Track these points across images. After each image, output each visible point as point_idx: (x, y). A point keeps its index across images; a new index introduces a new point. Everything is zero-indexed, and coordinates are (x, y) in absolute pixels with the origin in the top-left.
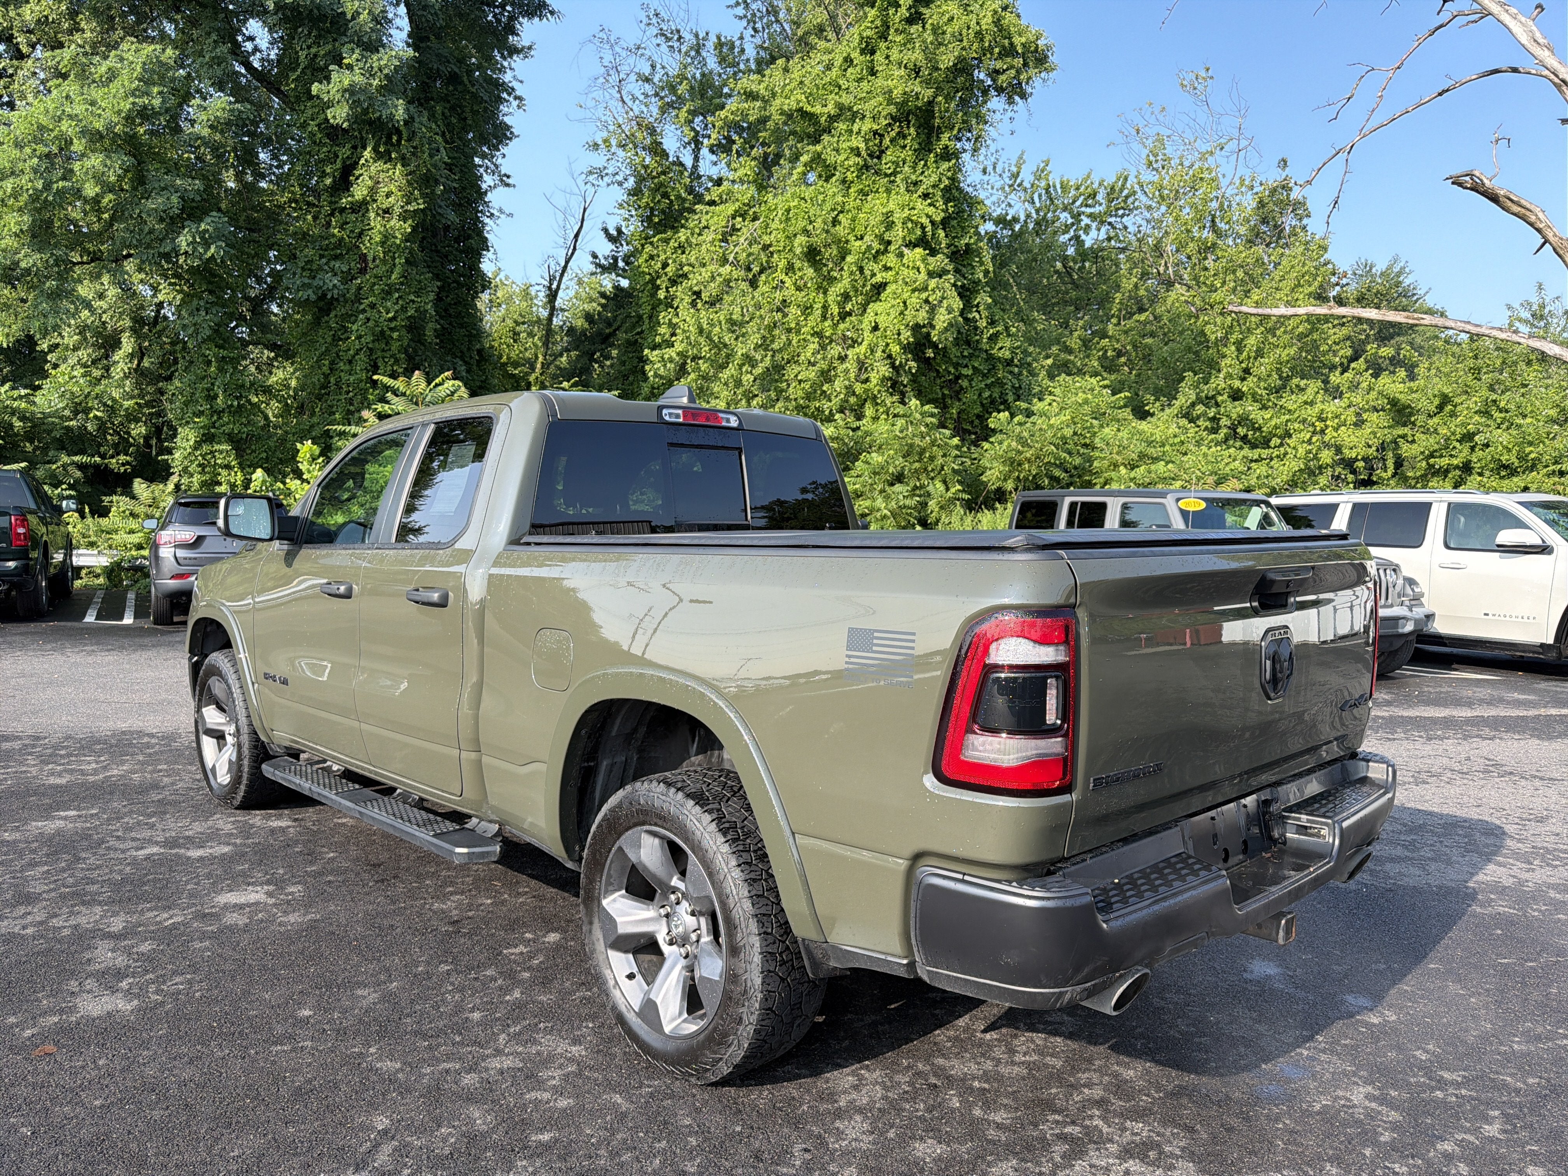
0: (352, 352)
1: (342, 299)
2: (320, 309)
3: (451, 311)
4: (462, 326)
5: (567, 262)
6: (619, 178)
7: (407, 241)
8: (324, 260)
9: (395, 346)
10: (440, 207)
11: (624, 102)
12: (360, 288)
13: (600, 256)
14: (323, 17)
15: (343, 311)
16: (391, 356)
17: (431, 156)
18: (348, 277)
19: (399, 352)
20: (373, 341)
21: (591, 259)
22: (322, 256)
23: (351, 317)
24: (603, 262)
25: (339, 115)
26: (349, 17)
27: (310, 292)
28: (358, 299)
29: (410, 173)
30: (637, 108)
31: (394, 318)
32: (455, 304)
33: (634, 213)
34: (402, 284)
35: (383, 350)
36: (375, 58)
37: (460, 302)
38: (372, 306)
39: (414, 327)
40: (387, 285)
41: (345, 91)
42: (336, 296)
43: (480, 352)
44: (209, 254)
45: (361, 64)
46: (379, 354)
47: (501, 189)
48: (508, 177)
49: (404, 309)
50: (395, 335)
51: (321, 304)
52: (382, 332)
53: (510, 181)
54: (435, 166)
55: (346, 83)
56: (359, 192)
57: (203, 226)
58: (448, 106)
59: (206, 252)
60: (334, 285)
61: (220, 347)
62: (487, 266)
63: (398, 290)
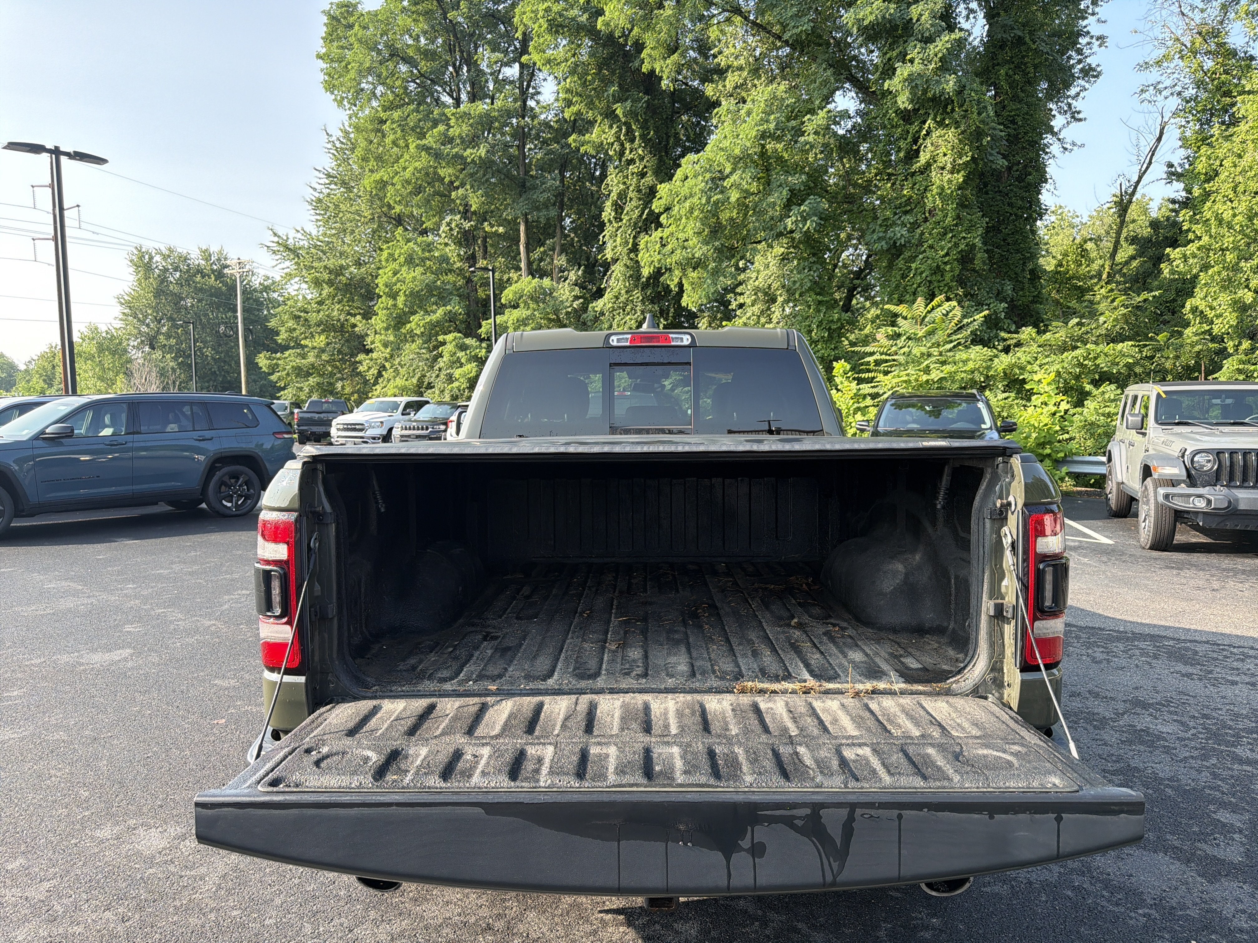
0: (915, 286)
1: (908, 245)
2: (893, 255)
3: (1009, 240)
4: (1018, 252)
5: (1140, 178)
6: (1178, 89)
7: (959, 189)
8: (897, 217)
9: (948, 276)
10: (991, 155)
11: (1183, 14)
12: (922, 234)
13: (1176, 164)
14: (895, 28)
15: (909, 254)
16: (945, 285)
17: (979, 114)
18: (915, 225)
19: (952, 281)
20: (932, 275)
21: (1166, 169)
22: (895, 214)
23: (913, 259)
24: (1179, 170)
25: (903, 101)
26: (914, 21)
27: (883, 243)
28: (920, 243)
29: (963, 133)
30: (1198, 17)
31: (947, 254)
32: (1013, 233)
33: (1191, 117)
34: (956, 225)
35: (939, 282)
36: (932, 47)
37: (1017, 231)
38: (931, 247)
39: (966, 259)
40: (943, 228)
41: (906, 80)
42: (903, 243)
43: (1032, 272)
44: (806, 228)
45: (921, 55)
46: (936, 284)
47: (1074, 124)
48: (1079, 112)
49: (956, 245)
50: (948, 268)
51: (894, 251)
52: (938, 267)
53: (1080, 116)
54: (982, 122)
55: (906, 74)
56: (923, 158)
57: (802, 208)
58: (1012, 66)
59: (804, 226)
60: (902, 235)
61: (817, 294)
62: (1046, 198)
63: (952, 231)
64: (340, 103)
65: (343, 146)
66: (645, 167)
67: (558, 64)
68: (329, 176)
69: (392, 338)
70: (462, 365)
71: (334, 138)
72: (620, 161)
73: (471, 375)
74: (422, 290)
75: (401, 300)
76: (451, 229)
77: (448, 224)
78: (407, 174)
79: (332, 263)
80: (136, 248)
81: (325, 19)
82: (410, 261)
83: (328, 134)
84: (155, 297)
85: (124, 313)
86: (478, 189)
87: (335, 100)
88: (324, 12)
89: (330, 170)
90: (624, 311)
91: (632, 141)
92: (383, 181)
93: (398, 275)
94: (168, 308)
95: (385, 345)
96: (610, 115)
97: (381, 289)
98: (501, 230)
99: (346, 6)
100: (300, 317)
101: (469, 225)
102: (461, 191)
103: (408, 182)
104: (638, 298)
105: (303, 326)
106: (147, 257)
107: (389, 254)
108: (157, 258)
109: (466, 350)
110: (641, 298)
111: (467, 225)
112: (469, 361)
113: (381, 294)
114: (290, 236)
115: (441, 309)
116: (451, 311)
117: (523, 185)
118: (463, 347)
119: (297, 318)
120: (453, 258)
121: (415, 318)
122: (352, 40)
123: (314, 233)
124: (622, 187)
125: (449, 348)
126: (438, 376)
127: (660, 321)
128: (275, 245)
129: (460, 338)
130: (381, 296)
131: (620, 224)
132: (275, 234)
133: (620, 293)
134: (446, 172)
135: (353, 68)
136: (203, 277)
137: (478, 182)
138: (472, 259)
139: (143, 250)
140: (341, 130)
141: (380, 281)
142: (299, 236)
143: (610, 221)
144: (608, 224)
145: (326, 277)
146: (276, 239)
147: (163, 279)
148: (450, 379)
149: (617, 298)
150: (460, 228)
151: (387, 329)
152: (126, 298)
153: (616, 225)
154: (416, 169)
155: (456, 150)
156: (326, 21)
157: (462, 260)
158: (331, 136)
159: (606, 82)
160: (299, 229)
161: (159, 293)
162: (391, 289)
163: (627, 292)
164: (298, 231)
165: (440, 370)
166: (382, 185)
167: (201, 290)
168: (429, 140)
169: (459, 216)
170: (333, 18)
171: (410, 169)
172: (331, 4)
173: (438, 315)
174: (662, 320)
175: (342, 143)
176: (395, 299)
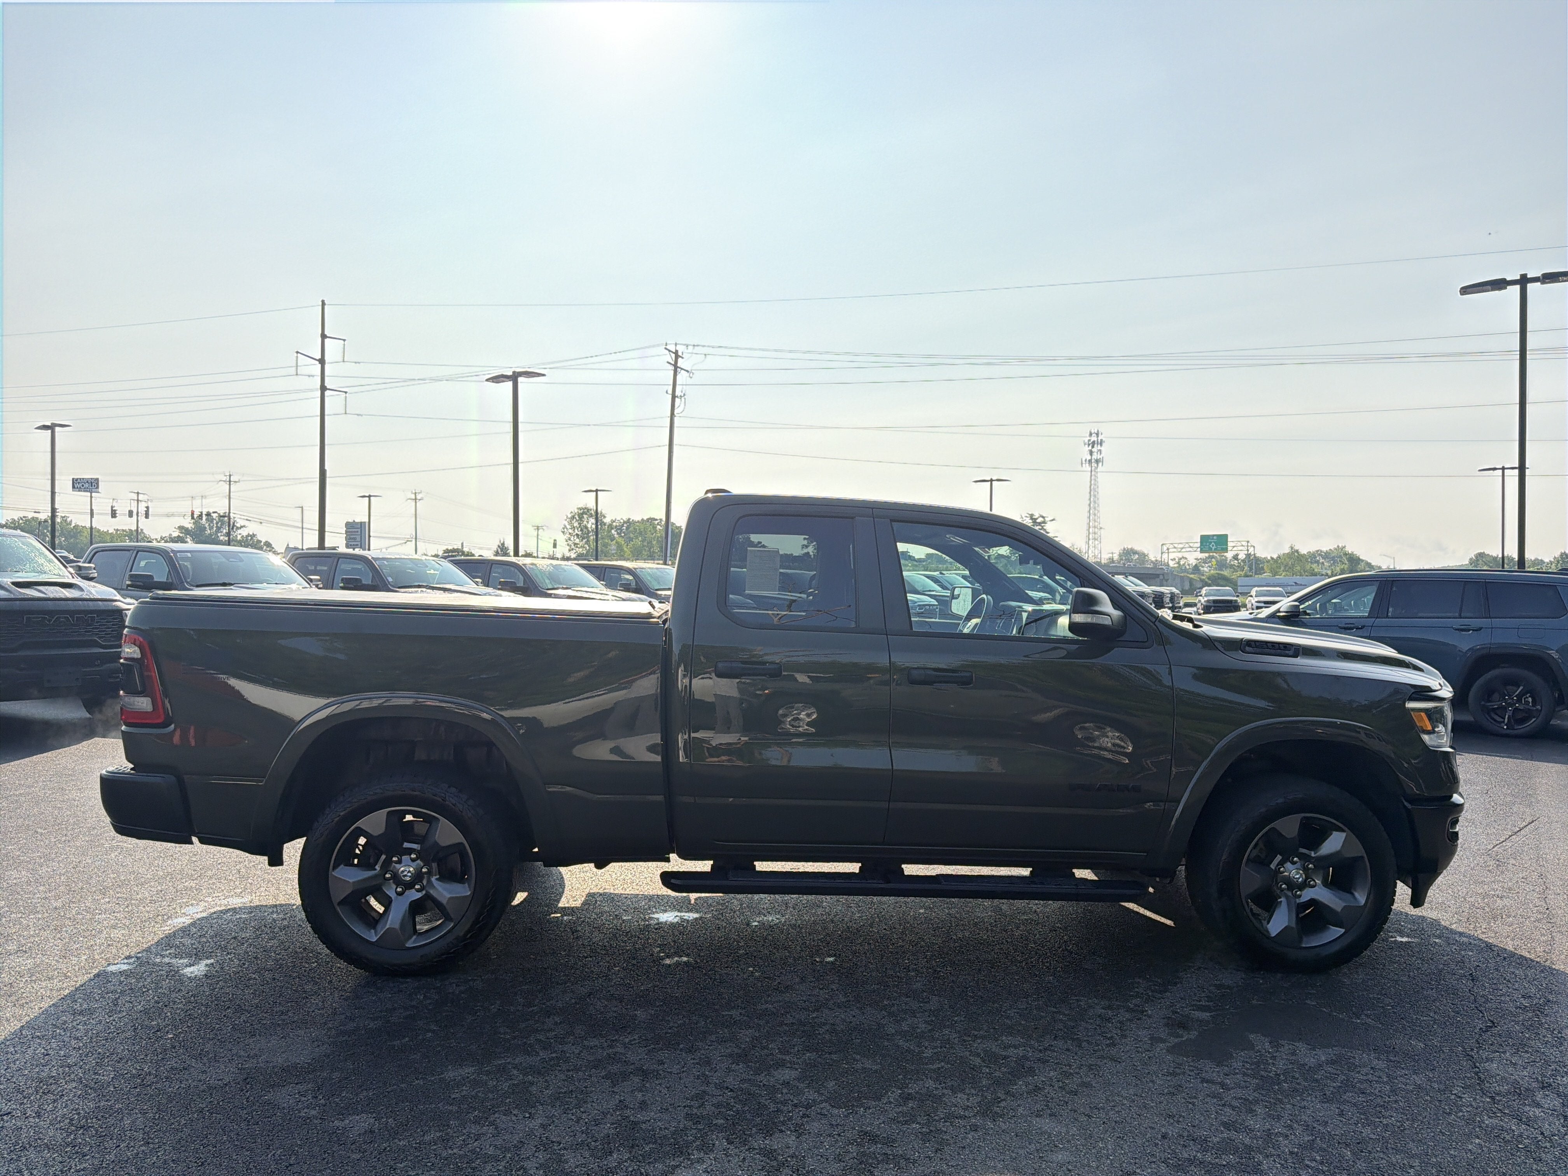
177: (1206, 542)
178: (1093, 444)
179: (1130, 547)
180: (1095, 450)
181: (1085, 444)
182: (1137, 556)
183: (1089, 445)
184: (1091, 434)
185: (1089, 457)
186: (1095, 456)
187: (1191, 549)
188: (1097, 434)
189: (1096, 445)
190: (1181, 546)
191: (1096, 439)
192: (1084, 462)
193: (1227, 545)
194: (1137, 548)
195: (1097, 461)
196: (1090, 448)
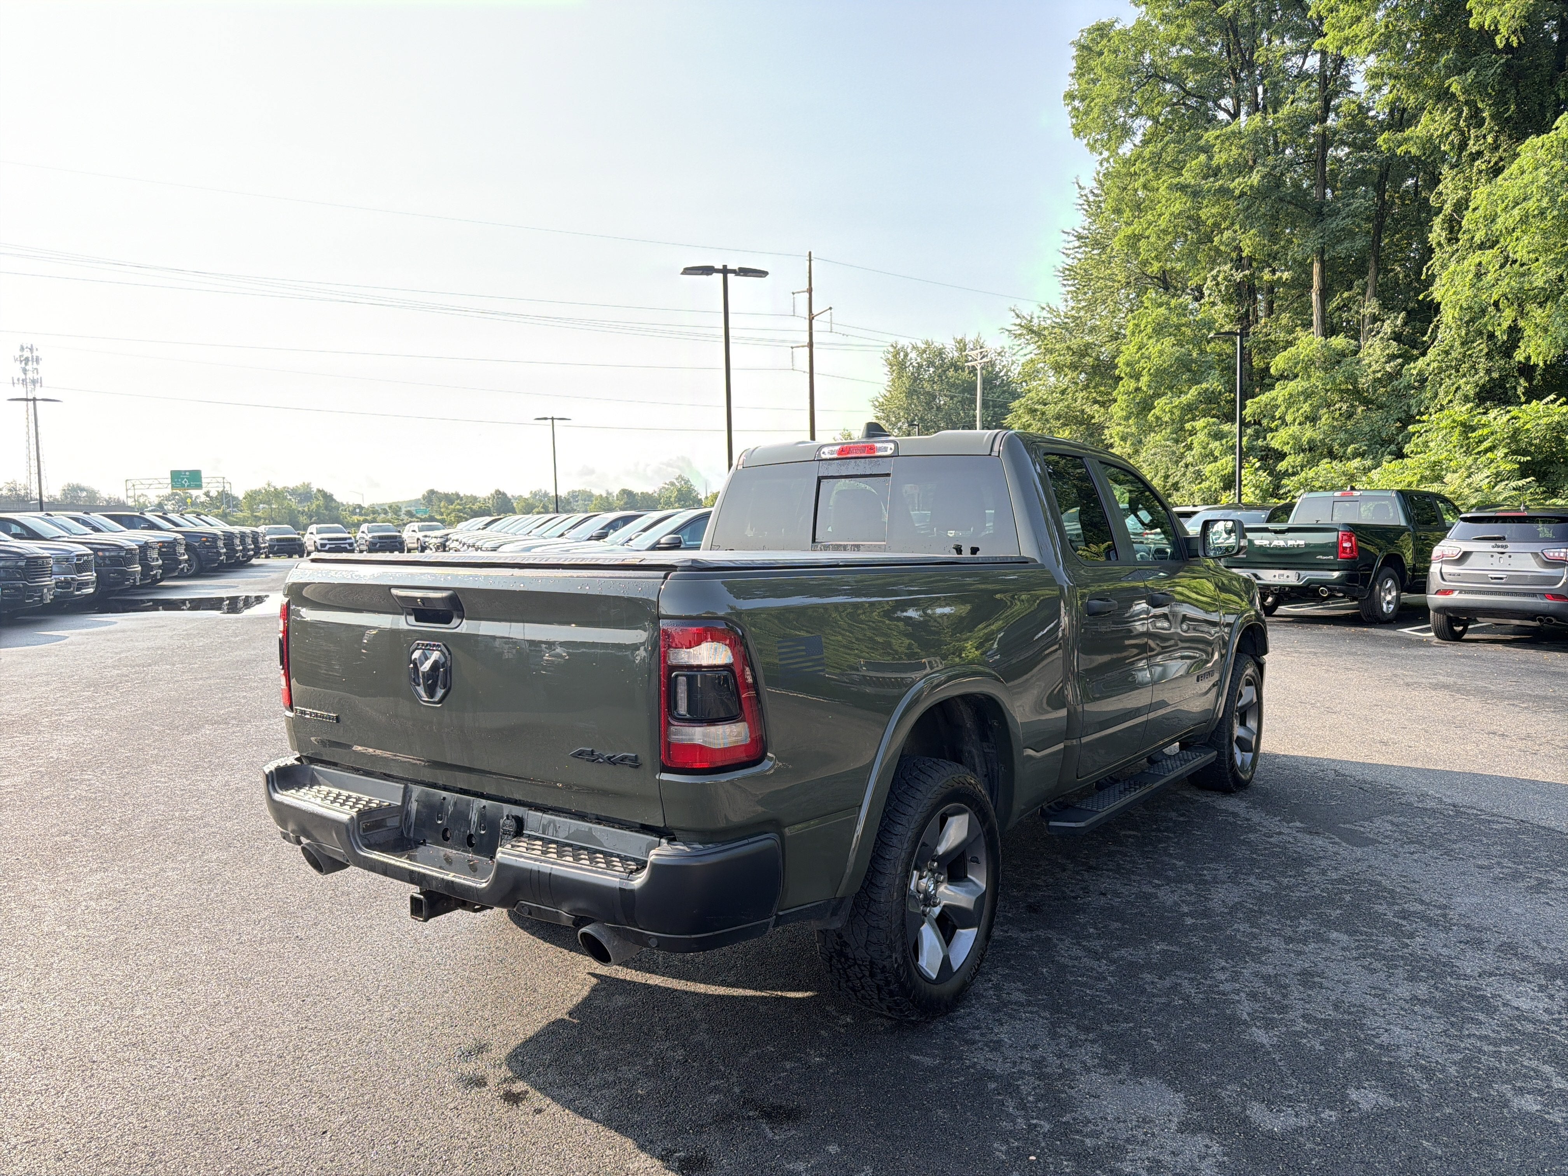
64: (1092, 148)
65: (1097, 199)
66: (1501, 159)
67: (1360, 41)
68: (1079, 237)
69: (1134, 429)
70: (1216, 459)
71: (1087, 191)
72: (1459, 156)
73: (1226, 472)
74: (1171, 366)
75: (1145, 379)
76: (1218, 284)
77: (1215, 278)
78: (1163, 223)
79: (1075, 343)
80: (892, 346)
81: (1074, 52)
82: (1159, 330)
83: (1080, 187)
84: (907, 397)
85: (877, 417)
86: (1251, 228)
87: (1088, 144)
88: (1073, 43)
89: (1080, 230)
90: (1458, 371)
91: (1480, 124)
92: (1135, 235)
93: (1143, 350)
94: (920, 408)
95: (1124, 439)
96: (1444, 96)
97: (1122, 369)
98: (1286, 275)
99: (1098, 30)
100: (1036, 410)
101: (1241, 275)
102: (1227, 234)
103: (1165, 232)
104: (1481, 351)
105: (1039, 421)
106: (902, 354)
107: (1134, 324)
108: (913, 355)
109: (1221, 439)
110: (1486, 350)
111: (1238, 276)
112: (1224, 453)
113: (1123, 375)
114: (1035, 316)
115: (1194, 388)
116: (1207, 389)
117: (1320, 213)
118: (1218, 436)
119: (1033, 411)
120: (1221, 320)
121: (1160, 403)
122: (1099, 70)
123: (1062, 308)
124: (1461, 193)
125: (1201, 436)
126: (1184, 474)
127: (1518, 383)
128: (1017, 328)
129: (1214, 423)
130: (1122, 379)
131: (1455, 247)
132: (1018, 316)
133: (1452, 347)
134: (1209, 212)
135: (1096, 105)
136: (956, 370)
137: (1249, 219)
138: (1245, 320)
139: (899, 346)
140: (1095, 179)
141: (1121, 361)
142: (1045, 314)
143: (1439, 244)
144: (1437, 250)
145: (1069, 359)
146: (1018, 321)
147: (916, 379)
148: (1199, 477)
149: (1447, 353)
150: (1230, 281)
151: (1127, 418)
152: (881, 400)
153: (1449, 249)
154: (1172, 214)
155: (1220, 182)
156: (1075, 54)
157: (1232, 321)
158: (1084, 188)
159: (1437, 49)
160: (1044, 306)
161: (911, 393)
162: (1133, 369)
163: (1463, 344)
164: (1043, 309)
165: (1187, 466)
166: (1134, 240)
167: (954, 385)
168: (1187, 177)
169: (1229, 266)
170: (1083, 47)
171: (1167, 216)
172: (1082, 31)
173: (1189, 396)
174: (1522, 381)
175: (1097, 196)
176: (1138, 380)
177: (177, 477)
178: (27, 360)
179: (75, 483)
180: (28, 367)
181: (16, 360)
182: (84, 494)
183: (21, 361)
184: (22, 349)
185: (22, 376)
186: (30, 375)
187: (160, 486)
188: (31, 350)
189: (30, 363)
190: (150, 482)
191: (30, 356)
192: (16, 381)
193: (201, 481)
194: (84, 484)
195: (34, 382)
196: (23, 365)
